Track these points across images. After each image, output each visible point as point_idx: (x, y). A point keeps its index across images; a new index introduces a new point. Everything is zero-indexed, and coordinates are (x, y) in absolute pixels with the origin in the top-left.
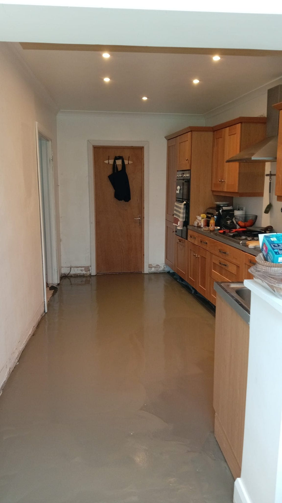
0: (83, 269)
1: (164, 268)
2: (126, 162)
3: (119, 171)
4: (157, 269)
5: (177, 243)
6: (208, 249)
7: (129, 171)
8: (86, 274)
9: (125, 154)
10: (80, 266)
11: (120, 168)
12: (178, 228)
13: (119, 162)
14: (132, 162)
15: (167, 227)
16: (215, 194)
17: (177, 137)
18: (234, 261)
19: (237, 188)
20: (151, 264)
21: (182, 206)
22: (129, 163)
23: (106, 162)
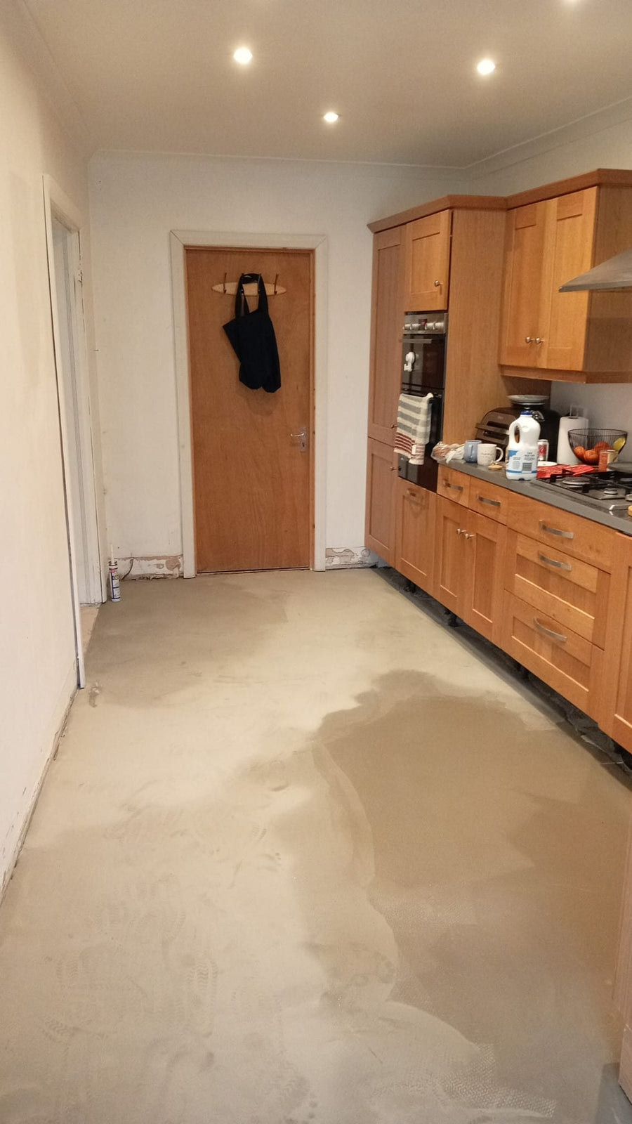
0: (163, 562)
1: (364, 556)
2: (269, 290)
3: (250, 312)
4: (347, 559)
5: (404, 497)
6: (501, 519)
7: (276, 312)
8: (171, 575)
9: (267, 269)
10: (155, 555)
11: (253, 306)
12: (411, 461)
13: (251, 290)
14: (284, 290)
15: (373, 455)
16: (508, 373)
17: (405, 224)
18: (592, 556)
19: (581, 359)
20: (332, 549)
21: (423, 403)
22: (275, 292)
23: (219, 288)
